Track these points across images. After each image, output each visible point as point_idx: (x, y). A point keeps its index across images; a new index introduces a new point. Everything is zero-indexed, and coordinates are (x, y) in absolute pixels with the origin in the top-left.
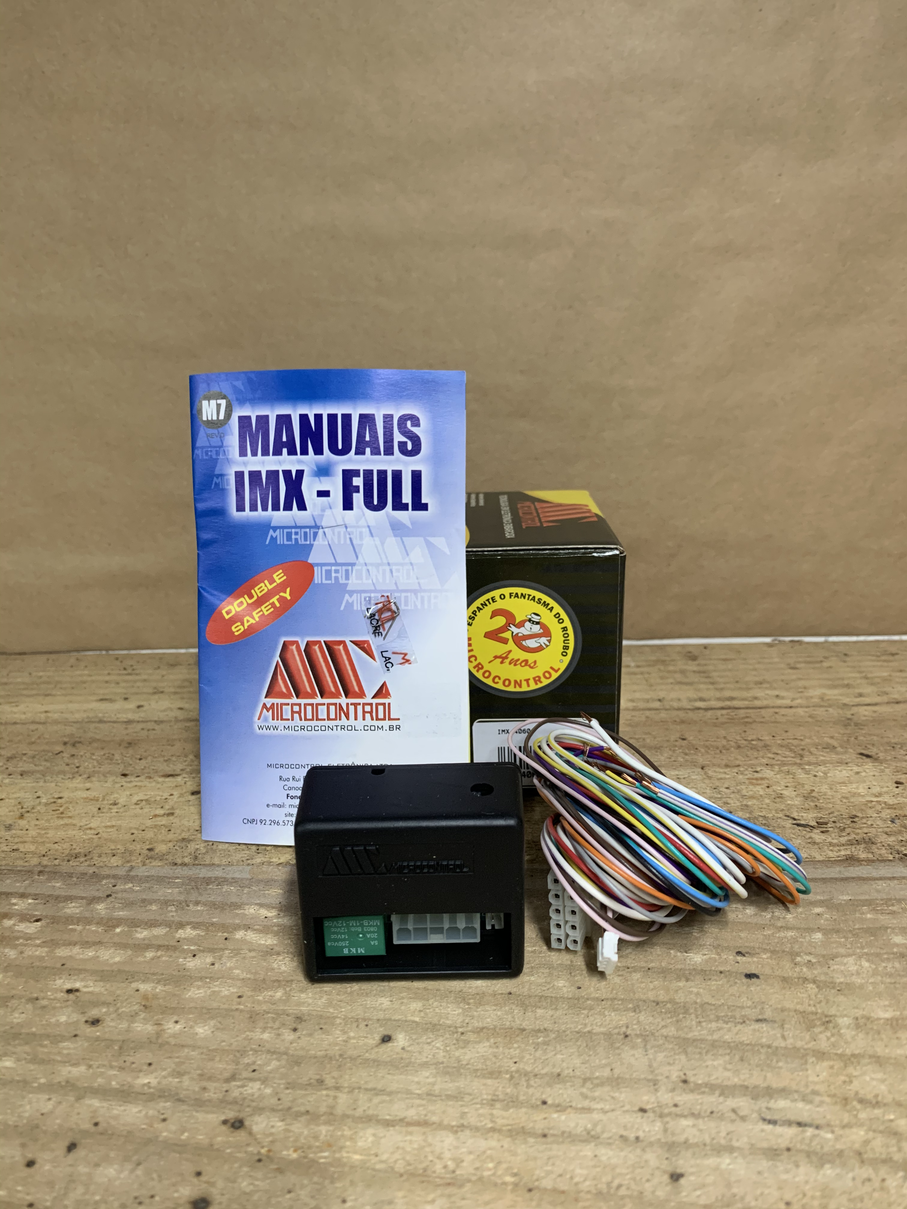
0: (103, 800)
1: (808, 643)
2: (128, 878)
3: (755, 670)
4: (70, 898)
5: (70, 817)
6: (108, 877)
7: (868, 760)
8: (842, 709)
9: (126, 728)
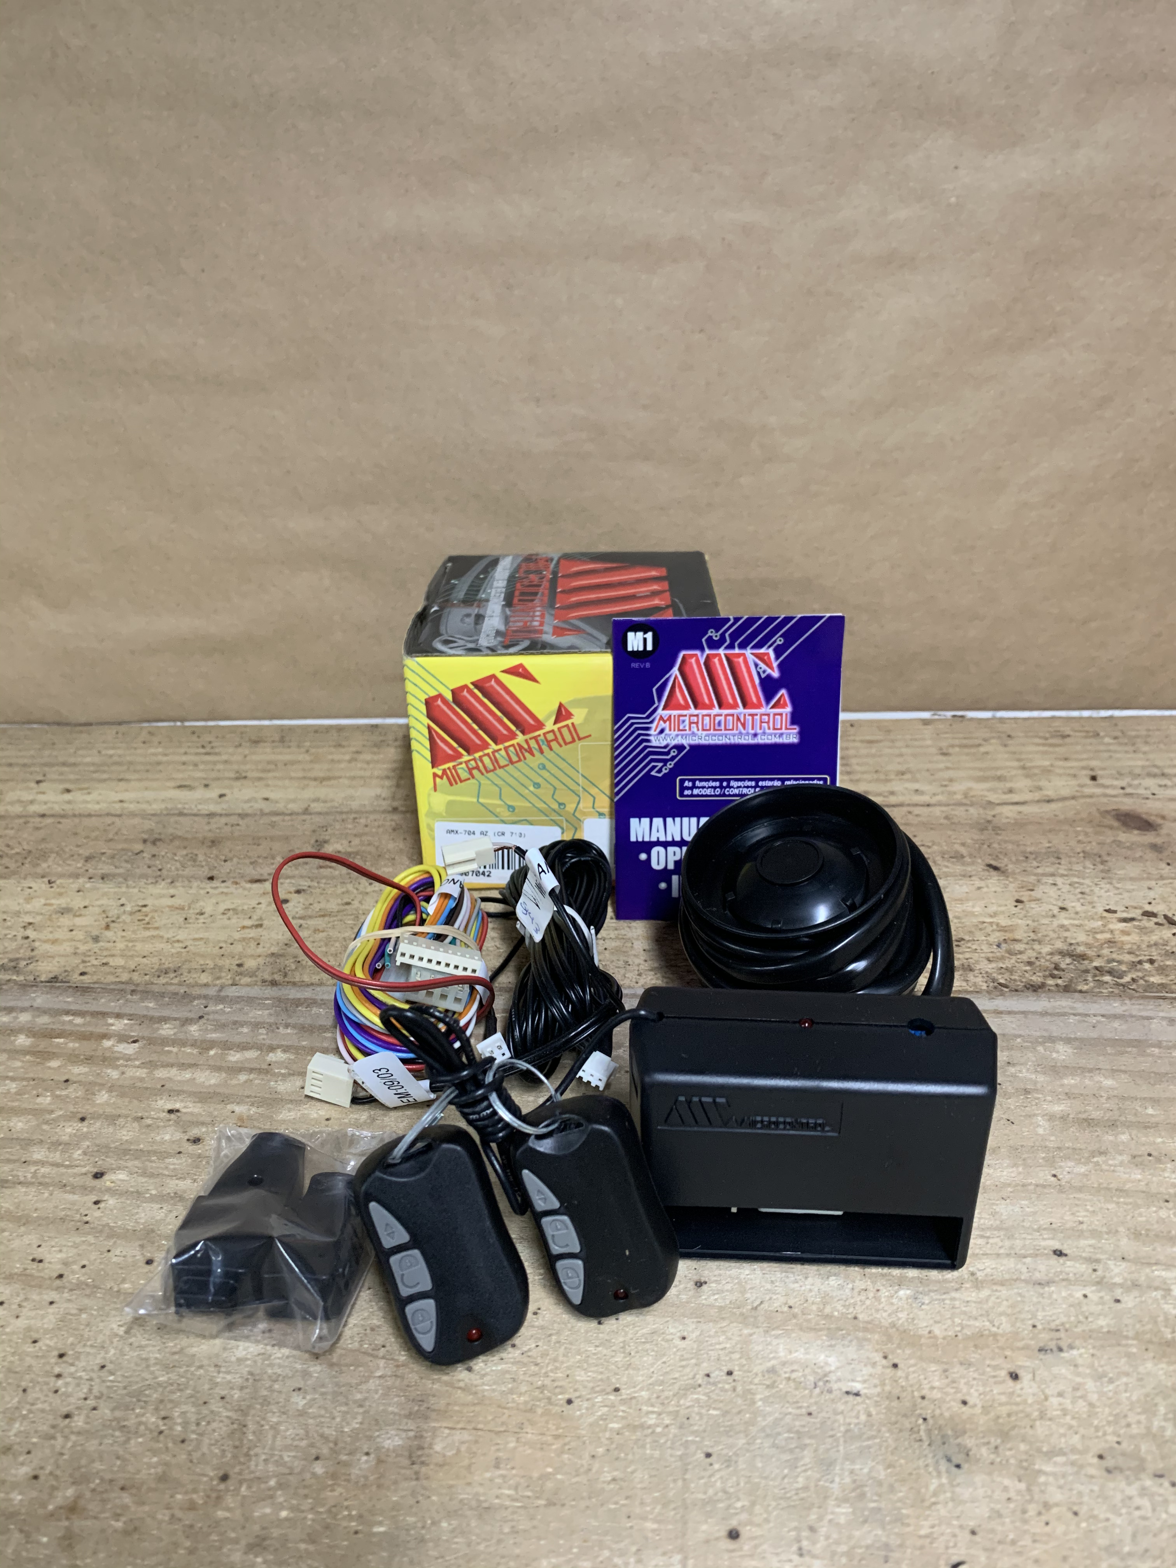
0: (189, 908)
1: (972, 719)
2: (220, 999)
3: (901, 755)
4: (164, 1020)
5: (157, 928)
6: (199, 997)
7: (994, 873)
8: (985, 808)
9: (209, 823)
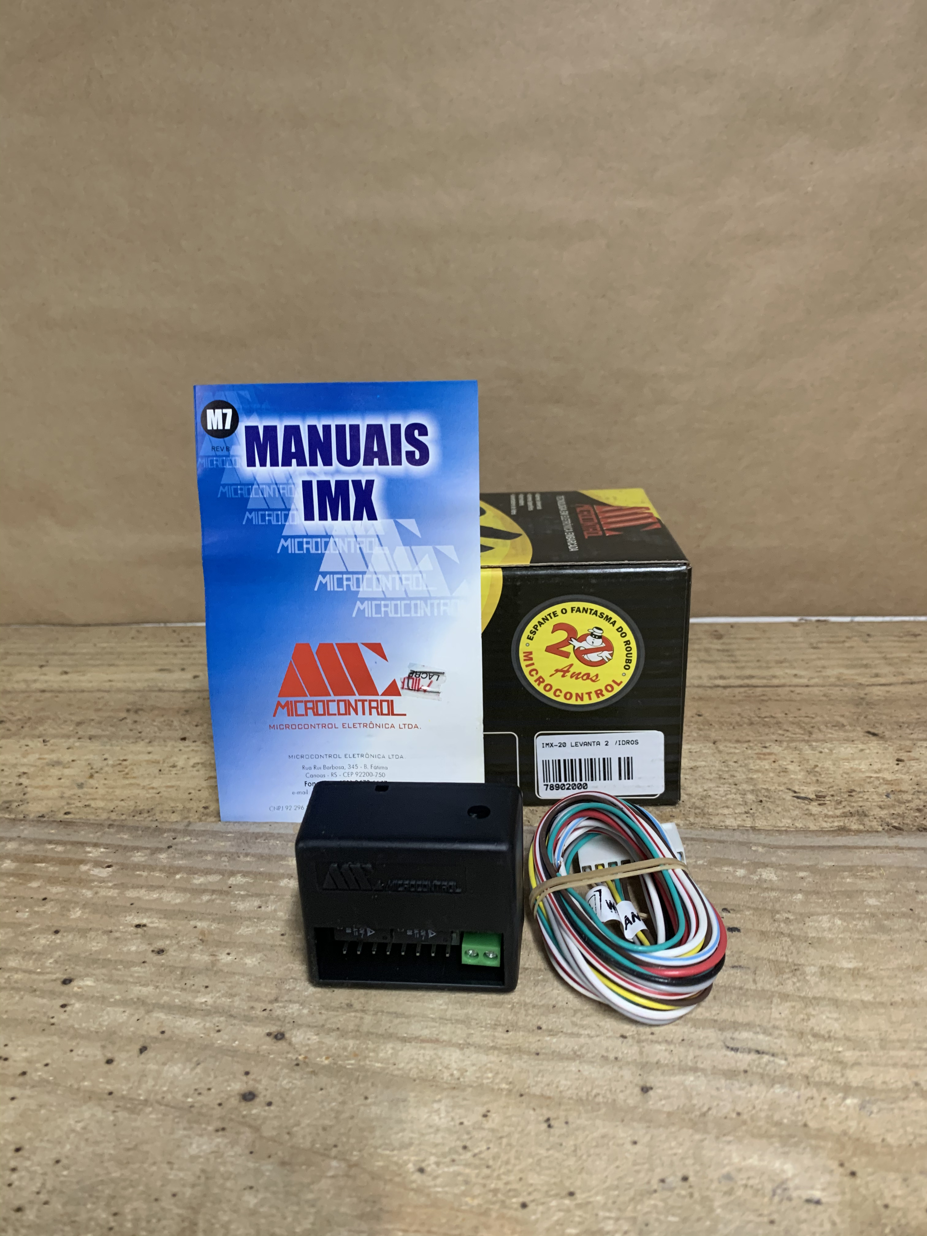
0: (164, 762)
1: (834, 623)
2: (186, 832)
3: (778, 649)
4: (137, 849)
5: (134, 778)
6: (169, 830)
7: (874, 738)
8: (857, 689)
9: (184, 697)
